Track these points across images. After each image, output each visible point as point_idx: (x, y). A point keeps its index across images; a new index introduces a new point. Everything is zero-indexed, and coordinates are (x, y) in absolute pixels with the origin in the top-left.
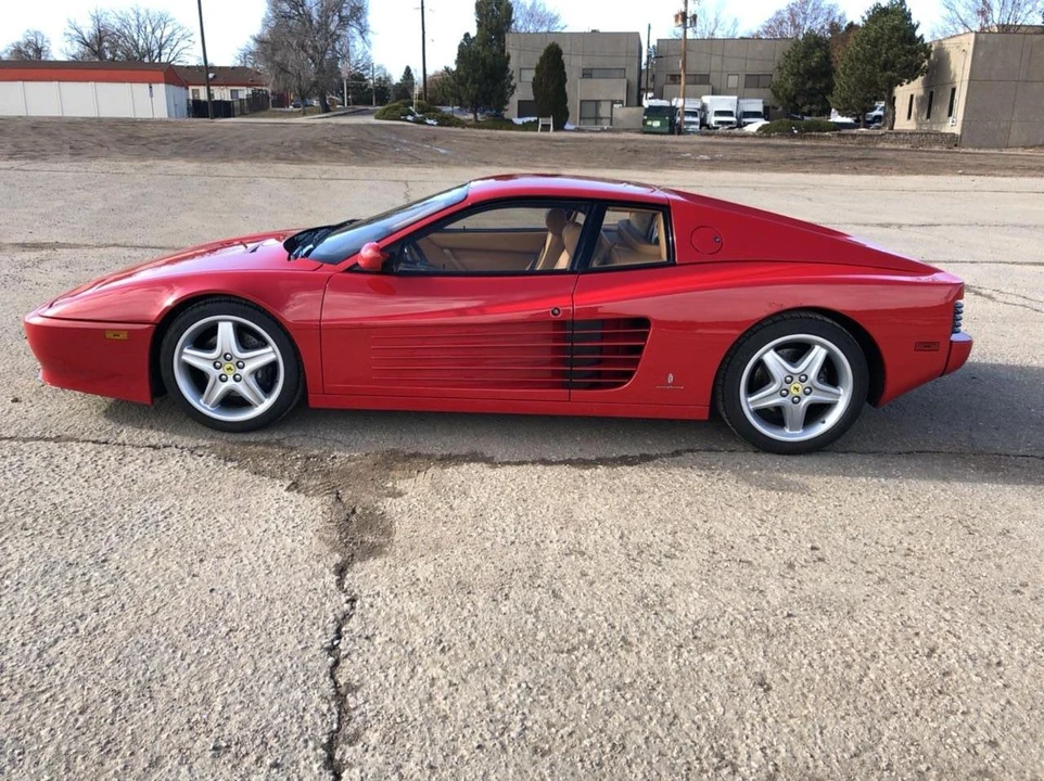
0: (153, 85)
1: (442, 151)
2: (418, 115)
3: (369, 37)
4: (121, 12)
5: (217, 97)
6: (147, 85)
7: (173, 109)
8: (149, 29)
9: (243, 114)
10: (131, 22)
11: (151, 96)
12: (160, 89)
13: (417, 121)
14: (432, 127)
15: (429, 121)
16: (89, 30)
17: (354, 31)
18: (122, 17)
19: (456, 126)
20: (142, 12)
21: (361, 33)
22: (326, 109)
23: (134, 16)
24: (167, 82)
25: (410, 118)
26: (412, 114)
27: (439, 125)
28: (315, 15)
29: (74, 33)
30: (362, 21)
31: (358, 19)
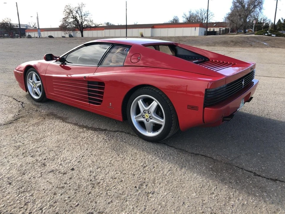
0: (196, 28)
1: (265, 44)
2: (269, 33)
3: (262, 11)
4: (197, 10)
5: (215, 30)
6: (195, 28)
7: (200, 34)
8: (203, 14)
9: (220, 35)
10: (199, 12)
11: (195, 30)
12: (198, 29)
13: (268, 35)
14: (273, 37)
15: (272, 35)
16: (188, 15)
17: (258, 9)
18: (197, 11)
19: (282, 37)
20: (203, 10)
21: (260, 10)
22: (245, 33)
23: (200, 11)
24: (200, 27)
25: (266, 34)
26: (267, 33)
27: (276, 36)
28: (246, 6)
29: (185, 16)
30: (261, 6)
31: (260, 5)
